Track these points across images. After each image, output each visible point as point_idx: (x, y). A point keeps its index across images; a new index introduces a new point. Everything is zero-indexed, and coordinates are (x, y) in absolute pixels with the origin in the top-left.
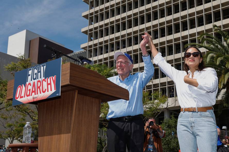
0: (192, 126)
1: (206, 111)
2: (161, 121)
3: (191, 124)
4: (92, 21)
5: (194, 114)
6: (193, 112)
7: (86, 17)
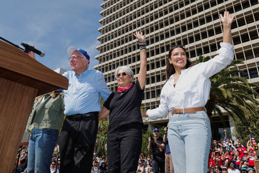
0: (179, 130)
1: (195, 113)
2: (145, 132)
3: (178, 127)
4: (101, 61)
5: (182, 115)
6: (180, 113)
7: (97, 58)
